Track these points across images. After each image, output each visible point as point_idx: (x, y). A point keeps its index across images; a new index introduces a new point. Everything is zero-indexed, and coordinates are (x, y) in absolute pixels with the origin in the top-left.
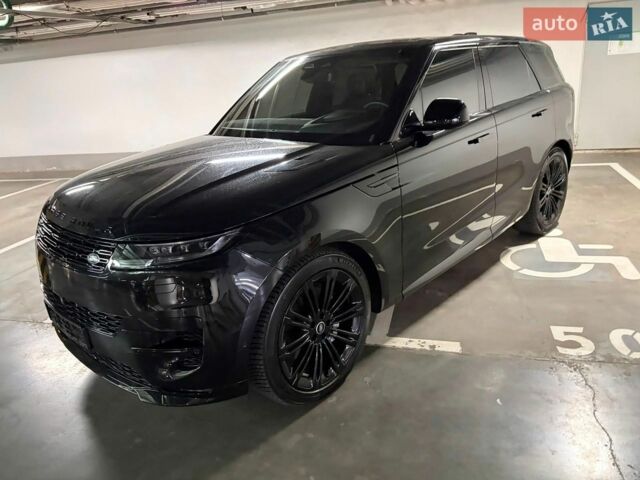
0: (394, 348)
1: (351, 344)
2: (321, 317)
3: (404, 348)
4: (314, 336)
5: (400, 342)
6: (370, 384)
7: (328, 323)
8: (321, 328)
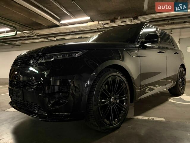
0: (138, 119)
1: (123, 111)
2: (113, 96)
3: (141, 119)
4: (110, 102)
5: (140, 117)
6: (131, 128)
7: (115, 99)
8: (113, 100)
